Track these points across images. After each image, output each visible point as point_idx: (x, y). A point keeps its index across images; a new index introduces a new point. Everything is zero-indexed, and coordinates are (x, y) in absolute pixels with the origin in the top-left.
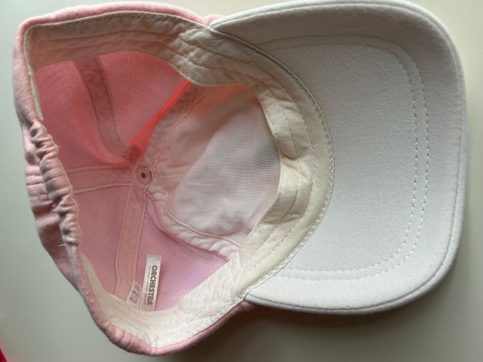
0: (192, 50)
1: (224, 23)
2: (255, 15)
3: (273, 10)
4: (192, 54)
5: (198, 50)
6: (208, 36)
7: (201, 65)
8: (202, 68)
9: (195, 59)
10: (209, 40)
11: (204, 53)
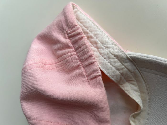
0: (113, 59)
1: (135, 56)
2: (150, 58)
3: (159, 59)
4: (112, 60)
5: (116, 60)
6: (125, 57)
7: (114, 67)
8: (114, 68)
9: (113, 63)
10: (124, 59)
11: (118, 62)
